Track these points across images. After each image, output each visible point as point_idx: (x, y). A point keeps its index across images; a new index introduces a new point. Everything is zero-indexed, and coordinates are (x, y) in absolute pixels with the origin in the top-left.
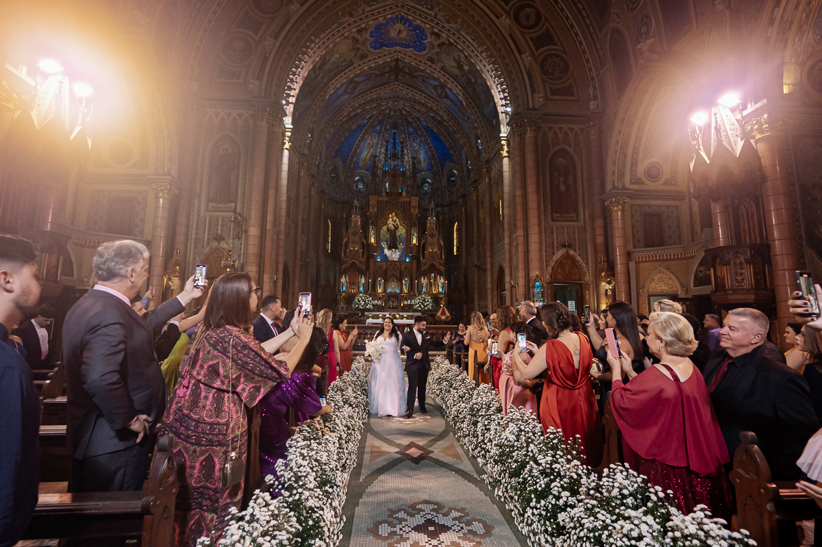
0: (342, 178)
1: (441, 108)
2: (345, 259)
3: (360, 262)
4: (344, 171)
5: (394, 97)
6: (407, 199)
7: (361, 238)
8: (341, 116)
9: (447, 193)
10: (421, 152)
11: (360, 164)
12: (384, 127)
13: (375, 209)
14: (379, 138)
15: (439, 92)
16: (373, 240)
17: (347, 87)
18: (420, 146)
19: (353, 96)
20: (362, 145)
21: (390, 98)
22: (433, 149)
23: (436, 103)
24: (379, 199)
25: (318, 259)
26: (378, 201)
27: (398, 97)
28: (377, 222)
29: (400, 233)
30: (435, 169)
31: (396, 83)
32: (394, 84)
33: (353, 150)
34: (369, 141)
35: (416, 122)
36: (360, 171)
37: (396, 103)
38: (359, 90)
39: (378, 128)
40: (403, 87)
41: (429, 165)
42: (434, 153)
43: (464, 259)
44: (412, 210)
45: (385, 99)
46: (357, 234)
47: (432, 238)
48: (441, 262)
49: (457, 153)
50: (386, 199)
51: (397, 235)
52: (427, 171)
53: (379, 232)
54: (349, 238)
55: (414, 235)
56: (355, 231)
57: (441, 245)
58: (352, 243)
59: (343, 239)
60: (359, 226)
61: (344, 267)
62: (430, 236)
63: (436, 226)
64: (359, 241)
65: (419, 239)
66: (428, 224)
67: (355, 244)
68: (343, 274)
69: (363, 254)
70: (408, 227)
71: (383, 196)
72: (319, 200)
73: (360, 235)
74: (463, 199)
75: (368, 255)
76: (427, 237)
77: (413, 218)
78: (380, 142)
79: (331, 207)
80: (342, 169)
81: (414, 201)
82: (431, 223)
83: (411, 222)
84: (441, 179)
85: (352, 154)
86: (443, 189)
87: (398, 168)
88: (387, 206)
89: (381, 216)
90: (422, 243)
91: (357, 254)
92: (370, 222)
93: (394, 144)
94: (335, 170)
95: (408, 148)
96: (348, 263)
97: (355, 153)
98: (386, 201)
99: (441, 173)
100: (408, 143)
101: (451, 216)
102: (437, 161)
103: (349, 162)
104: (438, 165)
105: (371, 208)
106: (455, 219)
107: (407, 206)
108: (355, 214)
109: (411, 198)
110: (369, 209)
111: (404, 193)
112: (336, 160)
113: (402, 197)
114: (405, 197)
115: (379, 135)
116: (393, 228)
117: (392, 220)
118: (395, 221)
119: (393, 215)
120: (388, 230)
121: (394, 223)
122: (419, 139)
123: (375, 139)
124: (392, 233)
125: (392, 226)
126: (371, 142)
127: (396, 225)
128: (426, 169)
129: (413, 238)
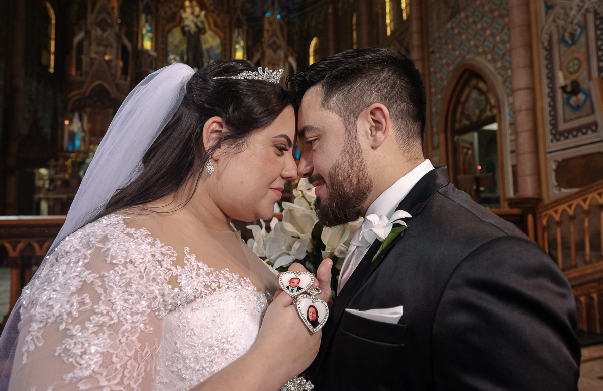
2: (79, 79)
3: (117, 85)
7: (118, 37)
16: (147, 45)
29: (208, 45)
46: (110, 26)
47: (275, 51)
51: (204, 47)
53: (163, 31)
54: (88, 33)
55: (237, 43)
56: (104, 20)
57: (291, 67)
58: (98, 45)
59: (74, 34)
60: (113, 8)
61: (74, 95)
62: (270, 46)
63: (282, 30)
64: (113, 41)
65: (249, 52)
66: (266, 26)
67: (106, 46)
68: (73, 111)
69: (125, 71)
70: (225, 27)
73: (117, 29)
75: (136, 73)
76: (264, 48)
77: (236, 9)
82: (271, 23)
83: (231, 17)
90: (254, 60)
91: (109, 69)
92: (141, 5)
96: (85, 86)
101: (305, 27)
106: (313, 32)
116: (193, 28)
117: (193, 13)
118: (198, 16)
119: (195, 3)
120: (184, 33)
121: (195, 20)
124: (193, 40)
125: (193, 25)
127: (200, 24)
129: (235, 49)
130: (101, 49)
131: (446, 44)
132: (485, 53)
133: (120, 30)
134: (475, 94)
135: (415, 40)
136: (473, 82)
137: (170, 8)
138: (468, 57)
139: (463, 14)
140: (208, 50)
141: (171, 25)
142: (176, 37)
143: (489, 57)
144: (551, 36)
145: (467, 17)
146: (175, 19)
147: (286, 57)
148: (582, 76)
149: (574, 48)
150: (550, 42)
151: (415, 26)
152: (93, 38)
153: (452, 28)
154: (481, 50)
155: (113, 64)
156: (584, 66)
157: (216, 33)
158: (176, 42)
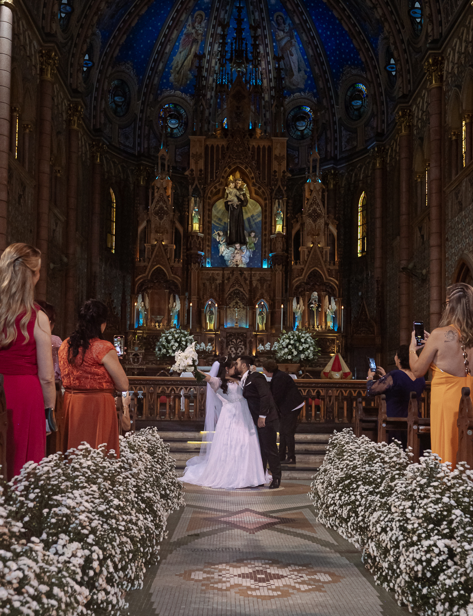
0: (137, 105)
2: (142, 264)
3: (172, 267)
4: (139, 92)
6: (265, 143)
7: (173, 222)
9: (344, 133)
10: (293, 50)
11: (172, 78)
13: (201, 164)
14: (209, 21)
16: (196, 226)
18: (292, 37)
20: (174, 36)
22: (317, 42)
25: (90, 265)
26: (206, 147)
28: (204, 190)
29: (249, 215)
33: (158, 47)
34: (189, 29)
36: (173, 92)
41: (309, 77)
42: (320, 50)
43: (378, 263)
44: (275, 166)
46: (166, 213)
47: (315, 221)
48: (332, 267)
49: (368, 44)
50: (223, 143)
51: (245, 217)
52: (304, 90)
54: (149, 221)
56: (161, 208)
57: (331, 234)
58: (157, 232)
59: (138, 225)
60: (168, 197)
61: (139, 279)
62: (310, 216)
63: (323, 197)
64: (168, 228)
66: (307, 196)
67: (163, 233)
68: (138, 293)
69: (177, 253)
70: (266, 197)
71: (216, 137)
72: (89, 145)
73: (171, 216)
74: (377, 141)
75: (187, 256)
76: (304, 218)
77: (277, 180)
78: (212, 31)
79: (114, 162)
80: (137, 88)
81: (278, 146)
82: (311, 191)
83: (272, 190)
84: (333, 106)
85: (155, 56)
86: (337, 127)
87: (246, 80)
88: (223, 158)
89: (212, 177)
90: (294, 232)
91: (166, 253)
92: (191, 189)
93: (239, 31)
94: (122, 88)
95: (267, 41)
96: (148, 270)
97: (161, 53)
98: (223, 146)
99: (332, 93)
100: (266, 32)
101: (353, 179)
102: (326, 67)
103: (149, 73)
104: (328, 76)
105: (192, 161)
106: (361, 185)
107: (264, 156)
108: (162, 173)
109: (272, 141)
110: (189, 164)
111: (258, 131)
112: (123, 67)
113: (255, 138)
114: (261, 138)
115: (208, 15)
116: (236, 202)
117: (235, 187)
118: (240, 189)
119: (237, 176)
120: (227, 207)
121: (238, 193)
122: (289, 21)
123: (200, 23)
124: (235, 213)
125: (236, 199)
126: (193, 31)
127: (242, 197)
128: (303, 87)
129: (276, 221)
130: (160, 235)
133: (174, 216)
137: (215, 187)
140: (249, 220)
141: (215, 198)
142: (219, 210)
152: (153, 226)
155: (168, 249)
157: (257, 201)
158: (219, 215)
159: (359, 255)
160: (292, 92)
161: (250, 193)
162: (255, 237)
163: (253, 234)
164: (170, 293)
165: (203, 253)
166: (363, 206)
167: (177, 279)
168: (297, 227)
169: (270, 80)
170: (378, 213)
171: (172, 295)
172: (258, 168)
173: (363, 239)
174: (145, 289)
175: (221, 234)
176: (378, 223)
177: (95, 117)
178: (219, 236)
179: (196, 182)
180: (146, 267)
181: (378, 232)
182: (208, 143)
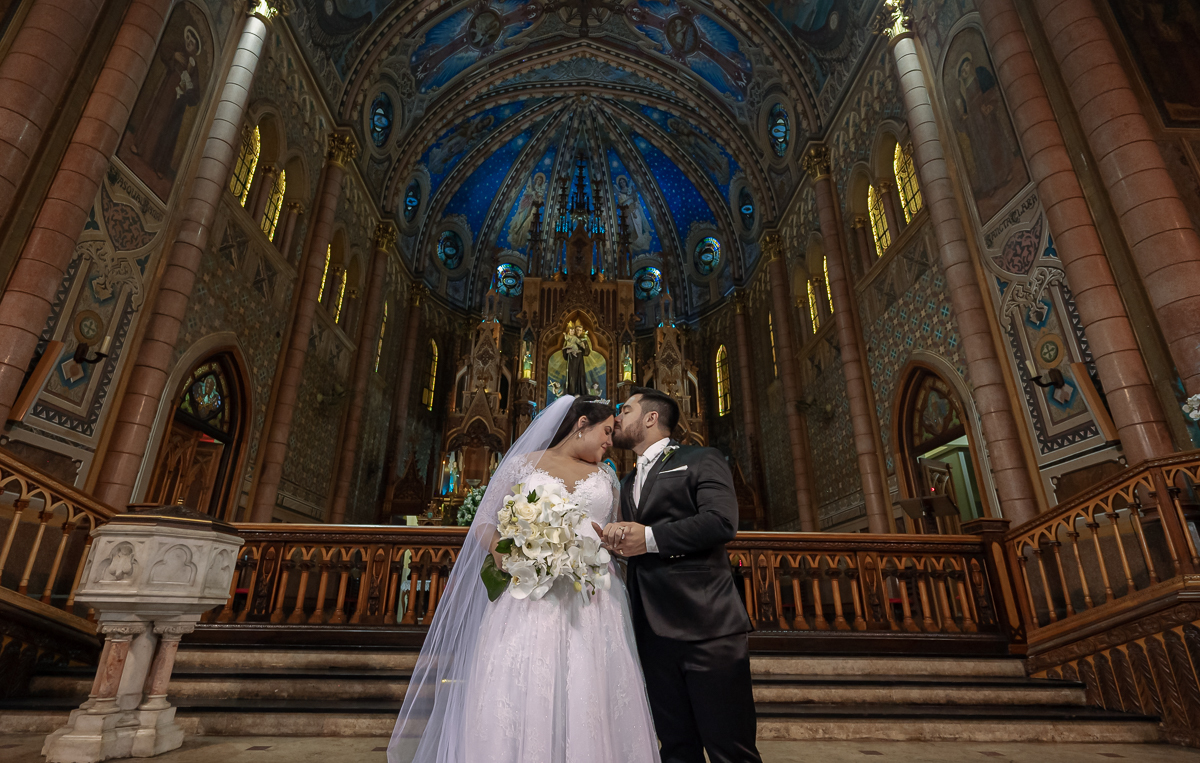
0: (470, 261)
1: (682, 84)
2: (459, 415)
3: (495, 419)
4: (473, 246)
5: (579, 85)
6: (611, 287)
7: (499, 368)
8: (464, 101)
9: (694, 289)
10: (637, 212)
11: (509, 238)
12: (559, 159)
13: (536, 307)
14: (549, 184)
15: (679, 38)
16: (528, 373)
17: (473, 24)
18: (635, 200)
19: (490, 58)
20: (513, 194)
21: (570, 85)
22: (661, 202)
23: (670, 74)
24: (546, 286)
25: (394, 418)
26: (543, 291)
27: (588, 84)
28: (538, 333)
29: (592, 368)
30: (666, 242)
31: (584, 41)
32: (579, 45)
33: (496, 205)
34: (529, 190)
35: (626, 143)
36: (510, 252)
37: (584, 98)
38: (505, 45)
39: (547, 161)
40: (598, 49)
41: (654, 238)
42: (665, 210)
43: (748, 417)
44: (621, 308)
45: (561, 85)
46: (491, 357)
47: (670, 367)
48: (694, 420)
49: (717, 195)
50: (562, 286)
51: (587, 370)
52: (649, 252)
53: (544, 356)
54: (470, 367)
55: (626, 361)
56: (486, 352)
57: (691, 382)
58: (479, 378)
59: (457, 371)
60: (495, 339)
61: (453, 433)
62: (664, 361)
63: (678, 341)
64: (493, 373)
65: (639, 371)
66: (659, 339)
67: (486, 379)
68: (450, 450)
69: (503, 404)
70: (611, 345)
71: (553, 280)
72: (408, 286)
73: (498, 360)
74: (736, 285)
75: (515, 405)
76: (657, 364)
77: (624, 324)
78: (552, 193)
79: (439, 313)
80: (471, 243)
81: (625, 289)
82: (665, 335)
83: (618, 334)
84: (680, 264)
85: (492, 213)
86: (686, 284)
87: (588, 228)
88: (562, 301)
89: (548, 320)
90: (645, 381)
91: (489, 403)
92: (523, 332)
93: (581, 186)
94: (454, 240)
95: (610, 204)
96: (464, 423)
97: (498, 211)
98: (561, 290)
99: (679, 251)
100: (609, 196)
101: (708, 334)
102: (671, 226)
103: (485, 229)
104: (674, 235)
105: (525, 303)
106: (718, 338)
107: (608, 299)
108: (489, 315)
109: (617, 284)
110: (521, 306)
111: (601, 276)
112: (456, 219)
113: (598, 282)
114: (604, 282)
115: (549, 178)
116: (576, 350)
117: (576, 334)
118: (581, 337)
119: (578, 323)
120: (566, 356)
121: (579, 341)
122: (632, 184)
123: (540, 185)
124: (576, 363)
125: (576, 346)
126: (533, 193)
127: (583, 345)
128: (647, 248)
129: (623, 368)
130: (482, 381)
131: (886, 338)
132: (935, 345)
133: (501, 360)
134: (934, 398)
135: (845, 337)
136: (929, 382)
137: (552, 332)
138: (915, 352)
139: (901, 302)
140: (591, 373)
141: (552, 349)
142: (557, 362)
143: (942, 349)
144: (1012, 318)
145: (906, 304)
146: (557, 342)
147: (685, 372)
148: (1062, 363)
149: (1043, 329)
150: (1013, 324)
151: (842, 321)
152: (474, 372)
153: (891, 319)
154: (930, 342)
155: (492, 397)
156: (1062, 350)
157: (601, 353)
158: (557, 368)
159: (721, 415)
160: (637, 254)
161: (593, 344)
162: (598, 389)
163: (596, 386)
164: (491, 451)
165: (535, 404)
166: (722, 361)
167: (501, 434)
168: (649, 375)
169: (613, 243)
170: (743, 361)
171: (493, 455)
172: (602, 312)
173: (725, 396)
174: (459, 446)
175: (558, 385)
176: (744, 373)
177: (418, 260)
178: (556, 388)
179: (529, 325)
180: (462, 418)
181: (746, 383)
182: (544, 286)
